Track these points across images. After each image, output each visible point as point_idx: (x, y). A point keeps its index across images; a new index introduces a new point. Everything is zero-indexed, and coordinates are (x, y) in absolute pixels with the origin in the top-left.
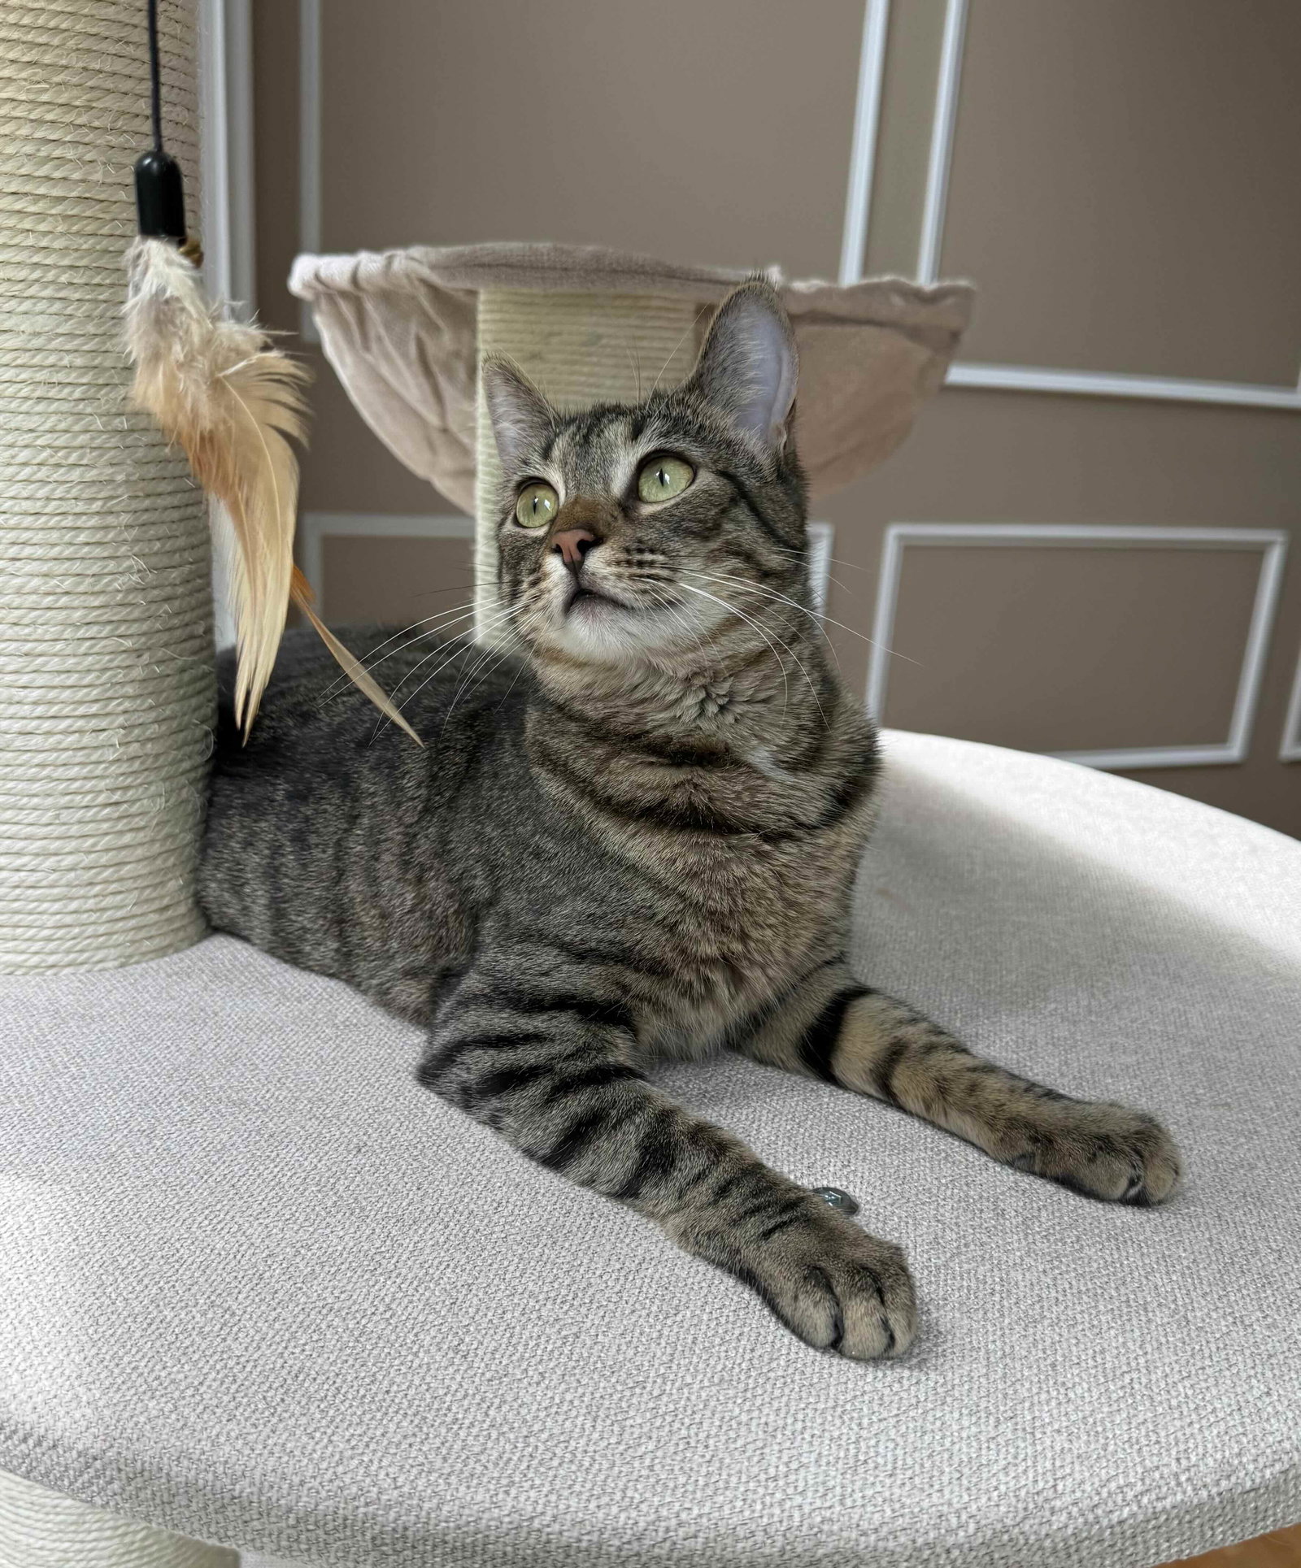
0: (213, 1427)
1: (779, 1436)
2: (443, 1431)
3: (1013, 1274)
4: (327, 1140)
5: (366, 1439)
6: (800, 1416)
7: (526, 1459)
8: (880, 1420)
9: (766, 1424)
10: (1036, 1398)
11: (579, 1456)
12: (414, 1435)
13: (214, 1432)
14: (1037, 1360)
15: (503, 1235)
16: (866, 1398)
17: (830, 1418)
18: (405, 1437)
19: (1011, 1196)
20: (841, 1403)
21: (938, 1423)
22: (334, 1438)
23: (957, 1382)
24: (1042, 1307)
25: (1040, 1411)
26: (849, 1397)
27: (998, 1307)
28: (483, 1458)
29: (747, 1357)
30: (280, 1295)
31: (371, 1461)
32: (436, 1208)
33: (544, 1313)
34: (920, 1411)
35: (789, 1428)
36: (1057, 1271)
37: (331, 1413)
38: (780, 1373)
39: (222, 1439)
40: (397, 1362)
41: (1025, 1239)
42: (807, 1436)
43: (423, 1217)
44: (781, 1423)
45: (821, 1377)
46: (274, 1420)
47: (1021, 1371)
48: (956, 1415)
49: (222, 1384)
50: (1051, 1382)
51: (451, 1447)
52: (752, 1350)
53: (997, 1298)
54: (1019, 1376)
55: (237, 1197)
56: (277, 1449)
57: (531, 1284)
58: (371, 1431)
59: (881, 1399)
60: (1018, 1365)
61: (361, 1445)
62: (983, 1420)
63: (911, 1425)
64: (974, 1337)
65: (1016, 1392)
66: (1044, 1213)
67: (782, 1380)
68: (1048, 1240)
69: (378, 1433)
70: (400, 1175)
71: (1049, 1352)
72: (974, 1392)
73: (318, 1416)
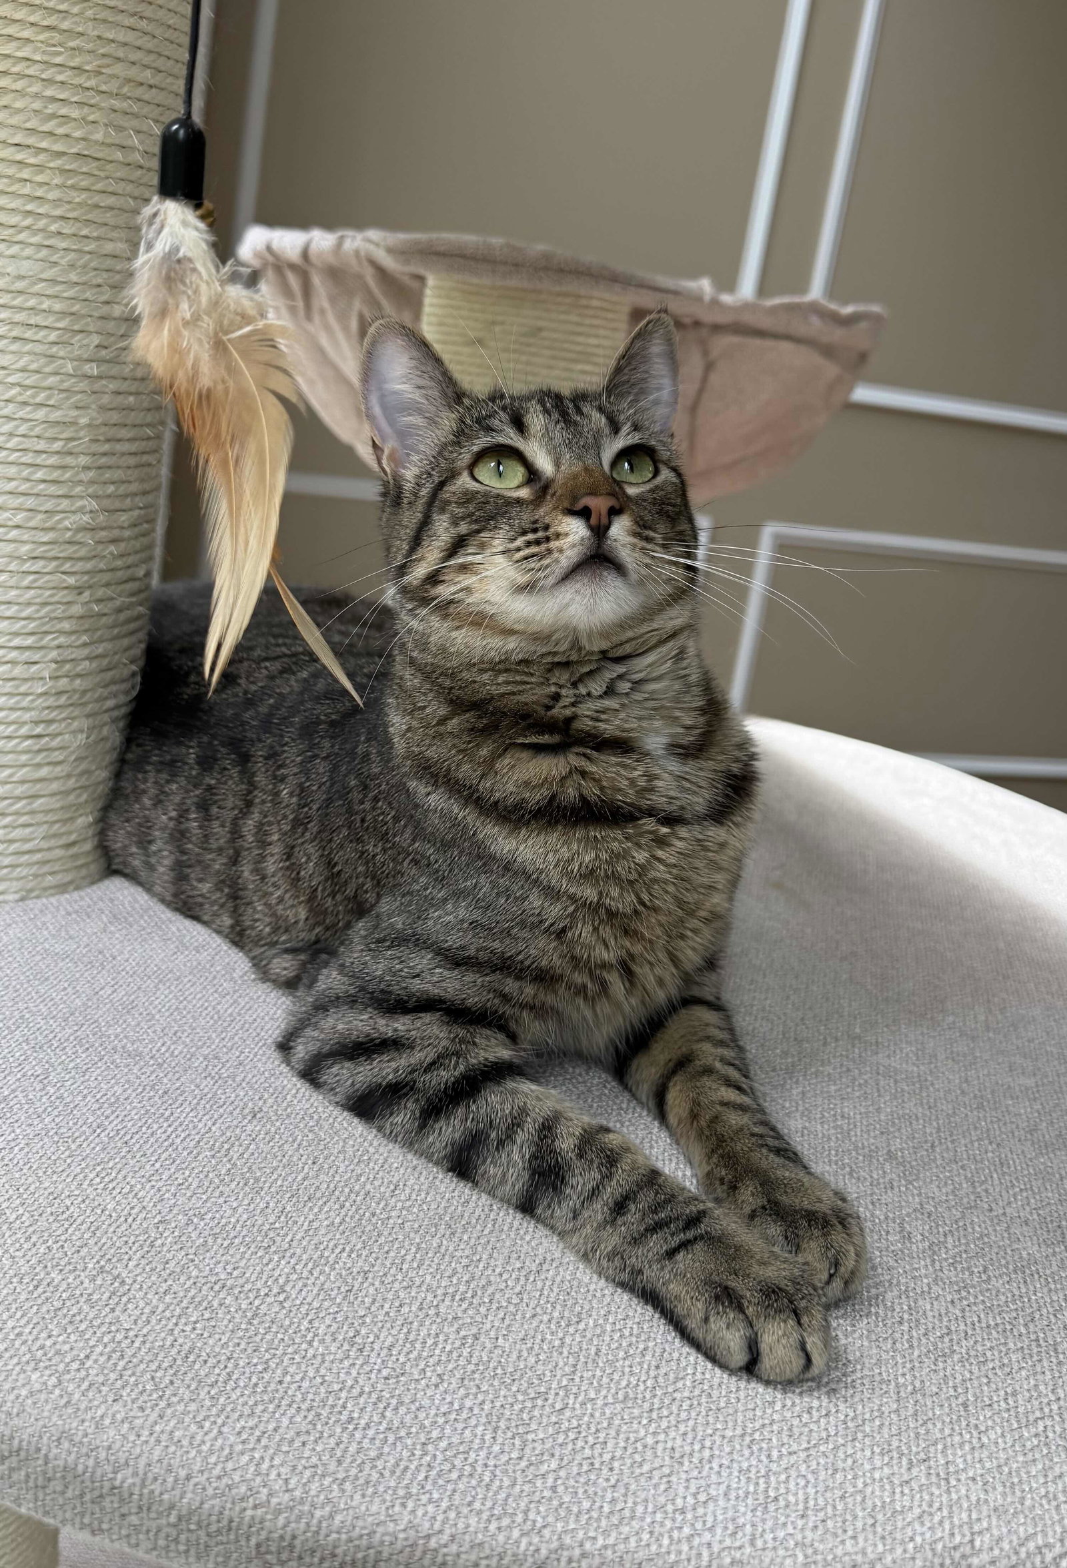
0: (98, 1407)
1: (686, 1463)
2: (339, 1430)
3: (920, 1303)
4: (221, 1102)
5: (257, 1433)
6: (708, 1443)
7: (423, 1469)
8: (790, 1454)
9: (673, 1449)
10: (949, 1439)
11: (479, 1470)
12: (308, 1432)
13: (99, 1413)
14: (948, 1399)
15: (400, 1221)
16: (775, 1427)
17: (738, 1447)
18: (298, 1434)
19: (917, 1219)
20: (749, 1431)
21: (850, 1461)
22: (225, 1429)
23: (867, 1416)
24: (951, 1340)
25: (954, 1455)
26: (757, 1425)
27: (906, 1337)
28: (380, 1464)
29: (652, 1374)
30: (172, 1264)
31: (262, 1458)
32: (332, 1186)
33: (442, 1310)
34: (831, 1446)
35: (696, 1455)
36: (965, 1303)
37: (222, 1400)
38: (686, 1394)
39: (107, 1422)
40: (290, 1350)
41: (933, 1265)
42: (715, 1465)
43: (319, 1194)
44: (687, 1449)
45: (728, 1402)
46: (162, 1404)
47: (933, 1409)
48: (868, 1453)
49: (109, 1358)
50: (964, 1424)
51: (346, 1450)
52: (657, 1367)
53: (905, 1327)
54: (930, 1414)
55: (129, 1156)
56: (164, 1437)
57: (428, 1277)
58: (262, 1424)
59: (790, 1429)
60: (929, 1403)
61: (253, 1439)
62: (895, 1462)
63: (822, 1461)
64: (883, 1369)
65: (928, 1432)
66: (950, 1239)
67: (688, 1402)
68: (956, 1269)
69: (271, 1427)
70: (296, 1145)
71: (960, 1390)
72: (885, 1430)
73: (208, 1403)
